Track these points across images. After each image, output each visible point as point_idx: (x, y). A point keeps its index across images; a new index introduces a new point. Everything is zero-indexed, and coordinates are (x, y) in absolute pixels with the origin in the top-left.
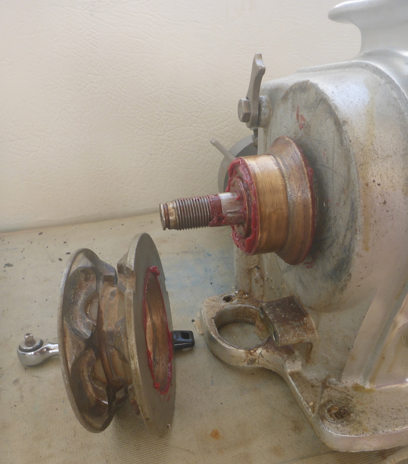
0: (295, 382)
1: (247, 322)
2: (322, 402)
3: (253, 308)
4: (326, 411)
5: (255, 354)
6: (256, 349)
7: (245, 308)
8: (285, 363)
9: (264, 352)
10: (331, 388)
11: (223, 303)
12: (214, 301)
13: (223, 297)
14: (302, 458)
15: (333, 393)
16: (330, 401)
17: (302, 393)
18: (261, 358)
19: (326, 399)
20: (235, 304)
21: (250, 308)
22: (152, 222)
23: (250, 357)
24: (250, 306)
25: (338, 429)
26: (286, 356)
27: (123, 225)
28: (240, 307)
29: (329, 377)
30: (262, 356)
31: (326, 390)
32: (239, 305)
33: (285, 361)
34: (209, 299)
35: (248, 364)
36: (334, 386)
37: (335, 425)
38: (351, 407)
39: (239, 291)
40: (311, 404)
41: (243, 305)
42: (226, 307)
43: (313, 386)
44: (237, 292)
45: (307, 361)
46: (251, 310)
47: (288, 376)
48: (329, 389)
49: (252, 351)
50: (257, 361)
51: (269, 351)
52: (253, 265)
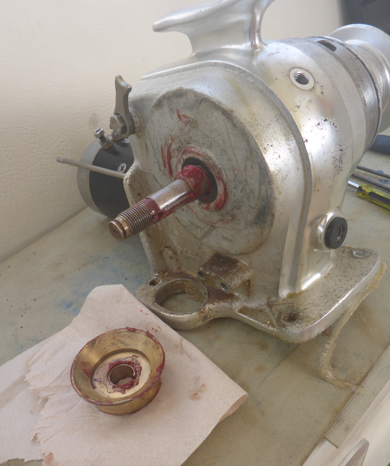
0: (246, 315)
1: (177, 294)
2: (276, 316)
3: (179, 280)
4: (282, 321)
5: (205, 311)
6: (204, 307)
7: (172, 283)
8: (232, 306)
9: (211, 306)
10: (276, 305)
11: (153, 288)
12: (144, 289)
13: (148, 284)
14: (279, 364)
15: (279, 308)
16: (280, 314)
17: (256, 319)
18: (210, 312)
19: (277, 313)
20: (161, 283)
21: (176, 281)
23: (202, 315)
24: (175, 280)
25: (298, 327)
26: (230, 300)
27: (9, 267)
29: (269, 298)
30: (211, 310)
31: (273, 308)
32: (166, 283)
33: (232, 304)
34: (139, 290)
35: (203, 321)
36: (276, 303)
37: (295, 326)
38: (296, 310)
39: (159, 273)
40: (269, 322)
41: (170, 282)
42: (157, 289)
43: (261, 311)
44: (157, 274)
45: (248, 296)
46: (177, 282)
47: (239, 314)
48: (274, 306)
49: (202, 310)
50: (208, 316)
51: (215, 303)
52: (161, 247)
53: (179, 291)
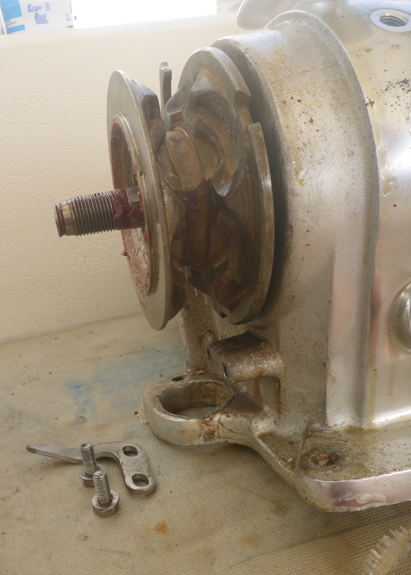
2: (304, 451)
3: (210, 382)
4: (309, 460)
5: (211, 423)
6: (212, 416)
7: (200, 384)
8: (251, 423)
9: (223, 418)
10: (316, 437)
11: (172, 383)
12: (160, 382)
13: (172, 378)
15: (319, 441)
16: (313, 450)
17: (276, 452)
18: (221, 428)
19: (309, 448)
20: (188, 381)
21: (207, 383)
22: (91, 333)
23: (206, 428)
24: (205, 380)
25: (328, 475)
26: (252, 414)
27: (56, 339)
28: (193, 384)
29: (310, 423)
30: (222, 425)
31: (308, 440)
32: (191, 381)
33: (251, 421)
34: (154, 382)
35: (205, 440)
36: (318, 434)
37: (323, 473)
38: (345, 451)
39: (193, 369)
40: (291, 460)
41: (198, 381)
42: (175, 386)
43: (291, 443)
44: (189, 370)
45: (279, 412)
46: (208, 385)
47: (260, 441)
48: (312, 438)
49: (208, 419)
50: (216, 434)
51: (231, 415)
52: (204, 330)
53: (209, 400)
